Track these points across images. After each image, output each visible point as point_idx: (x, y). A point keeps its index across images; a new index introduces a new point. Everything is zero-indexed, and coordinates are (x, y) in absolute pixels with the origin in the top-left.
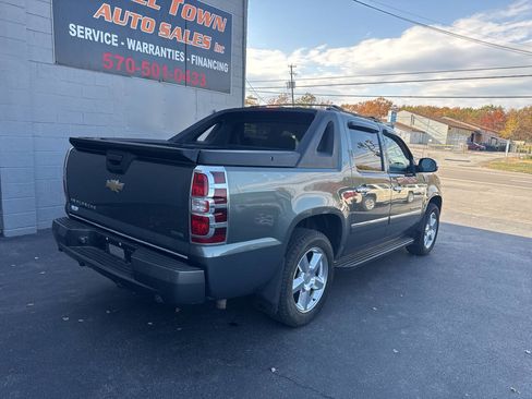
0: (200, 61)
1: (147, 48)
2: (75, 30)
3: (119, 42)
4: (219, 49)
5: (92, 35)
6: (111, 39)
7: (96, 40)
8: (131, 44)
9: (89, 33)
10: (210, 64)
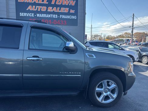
0: (64, 17)
1: (44, 15)
2: (22, 14)
3: (34, 15)
4: (72, 11)
5: (26, 15)
6: (32, 15)
7: (27, 16)
8: (38, 15)
9: (25, 14)
10: (68, 17)
